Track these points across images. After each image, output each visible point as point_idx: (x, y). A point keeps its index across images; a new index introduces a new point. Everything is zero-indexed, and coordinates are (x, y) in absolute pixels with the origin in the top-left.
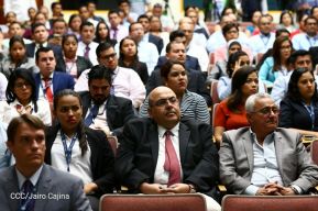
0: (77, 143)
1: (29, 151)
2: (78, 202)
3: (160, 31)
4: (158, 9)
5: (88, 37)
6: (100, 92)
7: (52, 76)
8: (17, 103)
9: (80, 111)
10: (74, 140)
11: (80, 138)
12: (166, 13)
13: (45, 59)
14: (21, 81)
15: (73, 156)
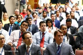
0: (66, 37)
1: (60, 39)
2: (71, 51)
3: (78, 10)
4: (76, 4)
5: (61, 11)
6: (69, 25)
7: (55, 21)
8: (48, 27)
9: (67, 30)
10: (65, 37)
11: (67, 36)
12: (78, 5)
13: (53, 16)
14: (49, 22)
15: (65, 40)
